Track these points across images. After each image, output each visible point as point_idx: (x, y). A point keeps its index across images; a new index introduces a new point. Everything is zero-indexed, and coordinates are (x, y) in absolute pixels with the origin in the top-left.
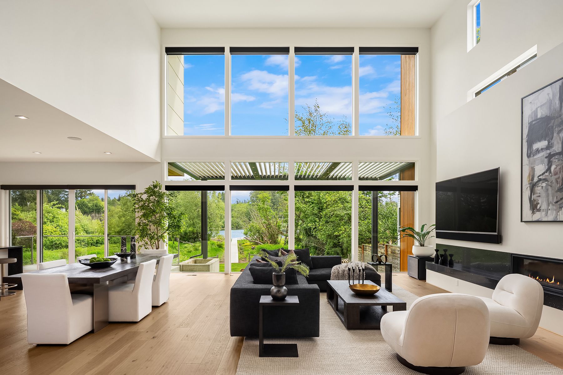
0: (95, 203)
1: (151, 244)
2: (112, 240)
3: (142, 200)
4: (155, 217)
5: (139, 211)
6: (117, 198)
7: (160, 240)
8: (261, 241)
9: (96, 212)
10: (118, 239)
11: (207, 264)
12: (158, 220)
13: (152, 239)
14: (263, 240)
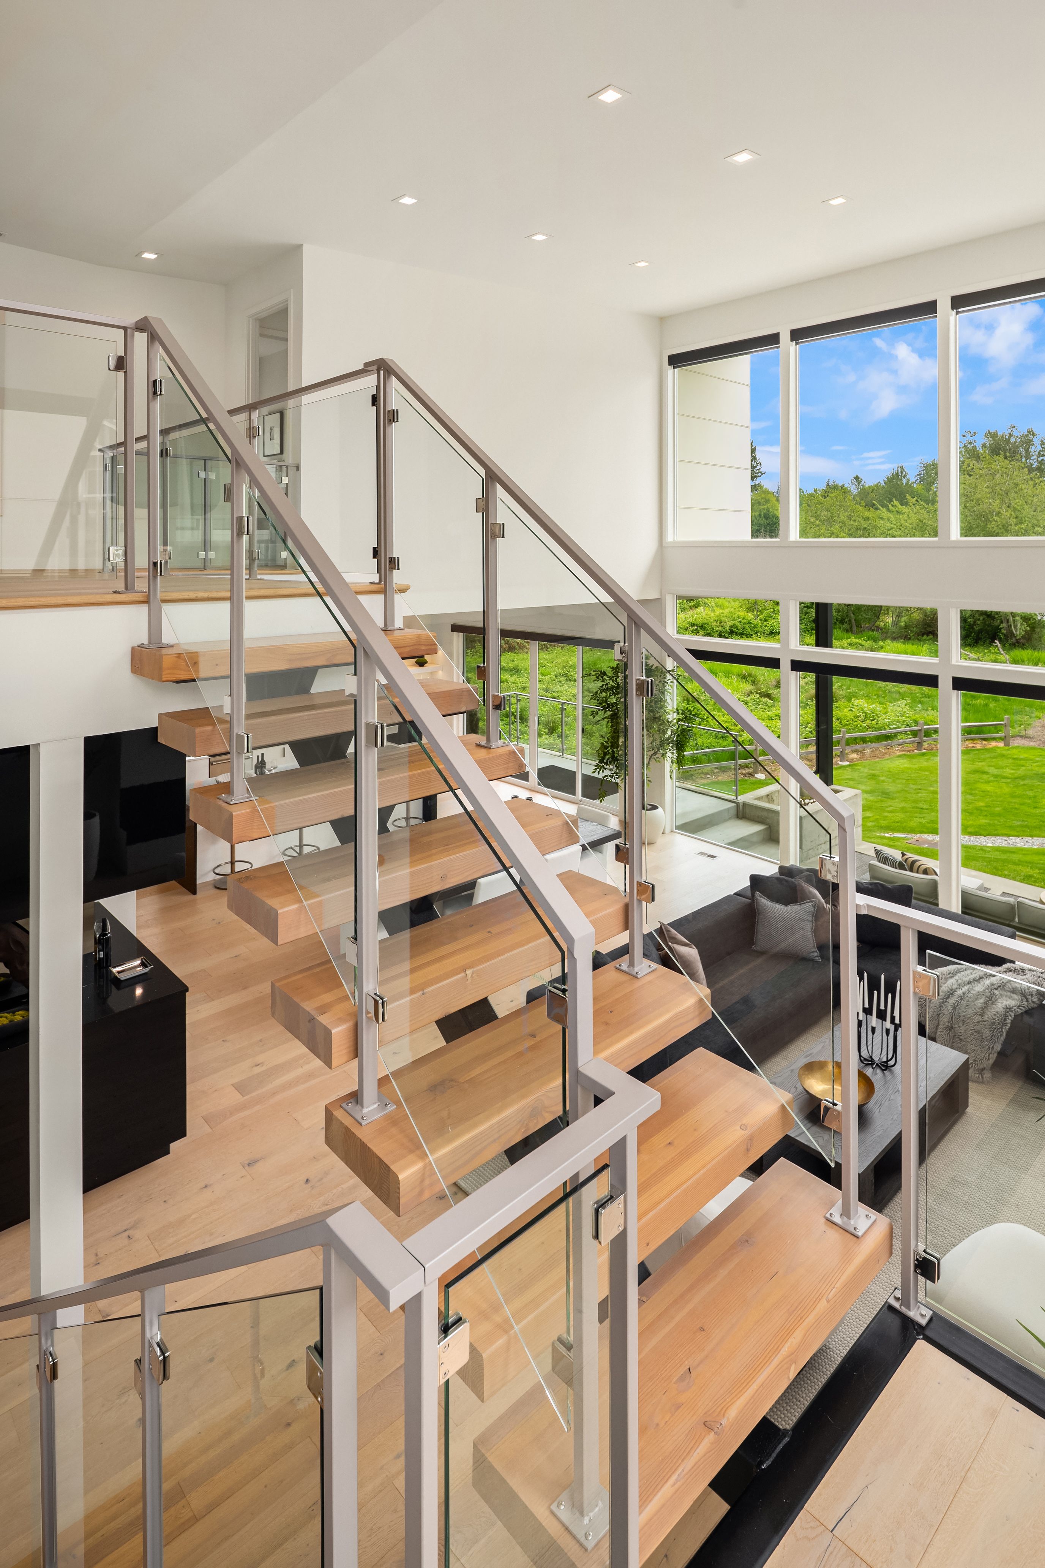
0: (764, 509)
9: (766, 532)
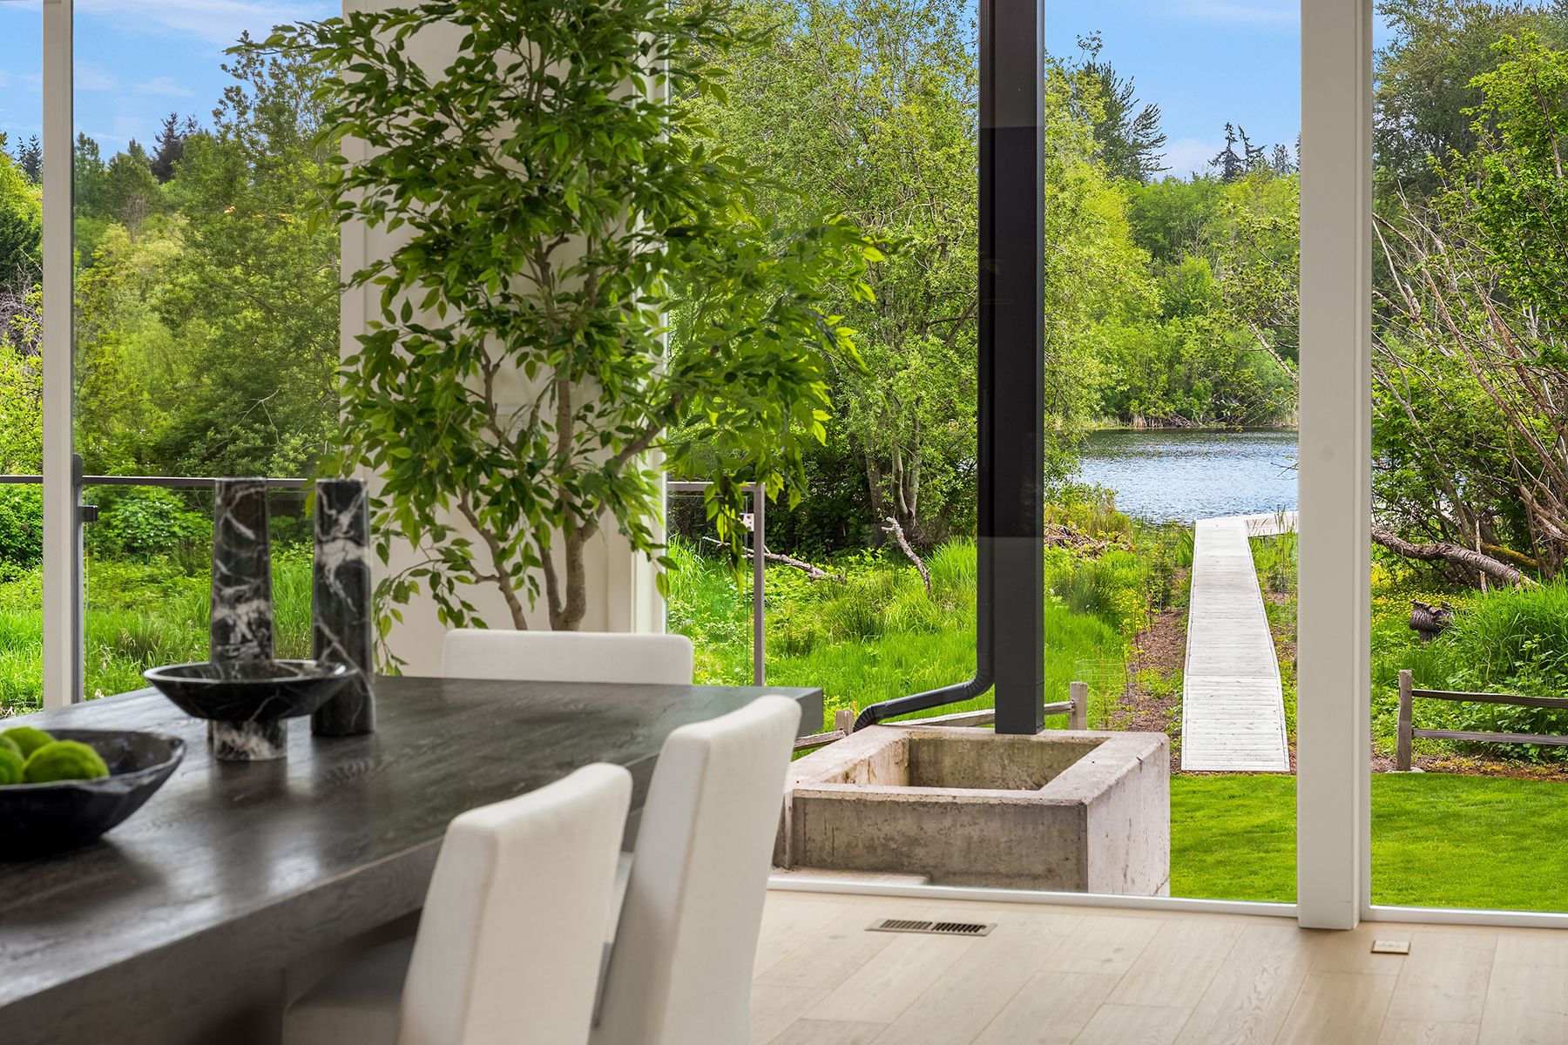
1: (508, 566)
2: (108, 525)
3: (411, 86)
4: (545, 267)
5: (379, 209)
6: (151, 148)
7: (590, 524)
8: (1506, 549)
10: (162, 515)
11: (1059, 789)
12: (573, 307)
13: (511, 517)
14: (1523, 539)
